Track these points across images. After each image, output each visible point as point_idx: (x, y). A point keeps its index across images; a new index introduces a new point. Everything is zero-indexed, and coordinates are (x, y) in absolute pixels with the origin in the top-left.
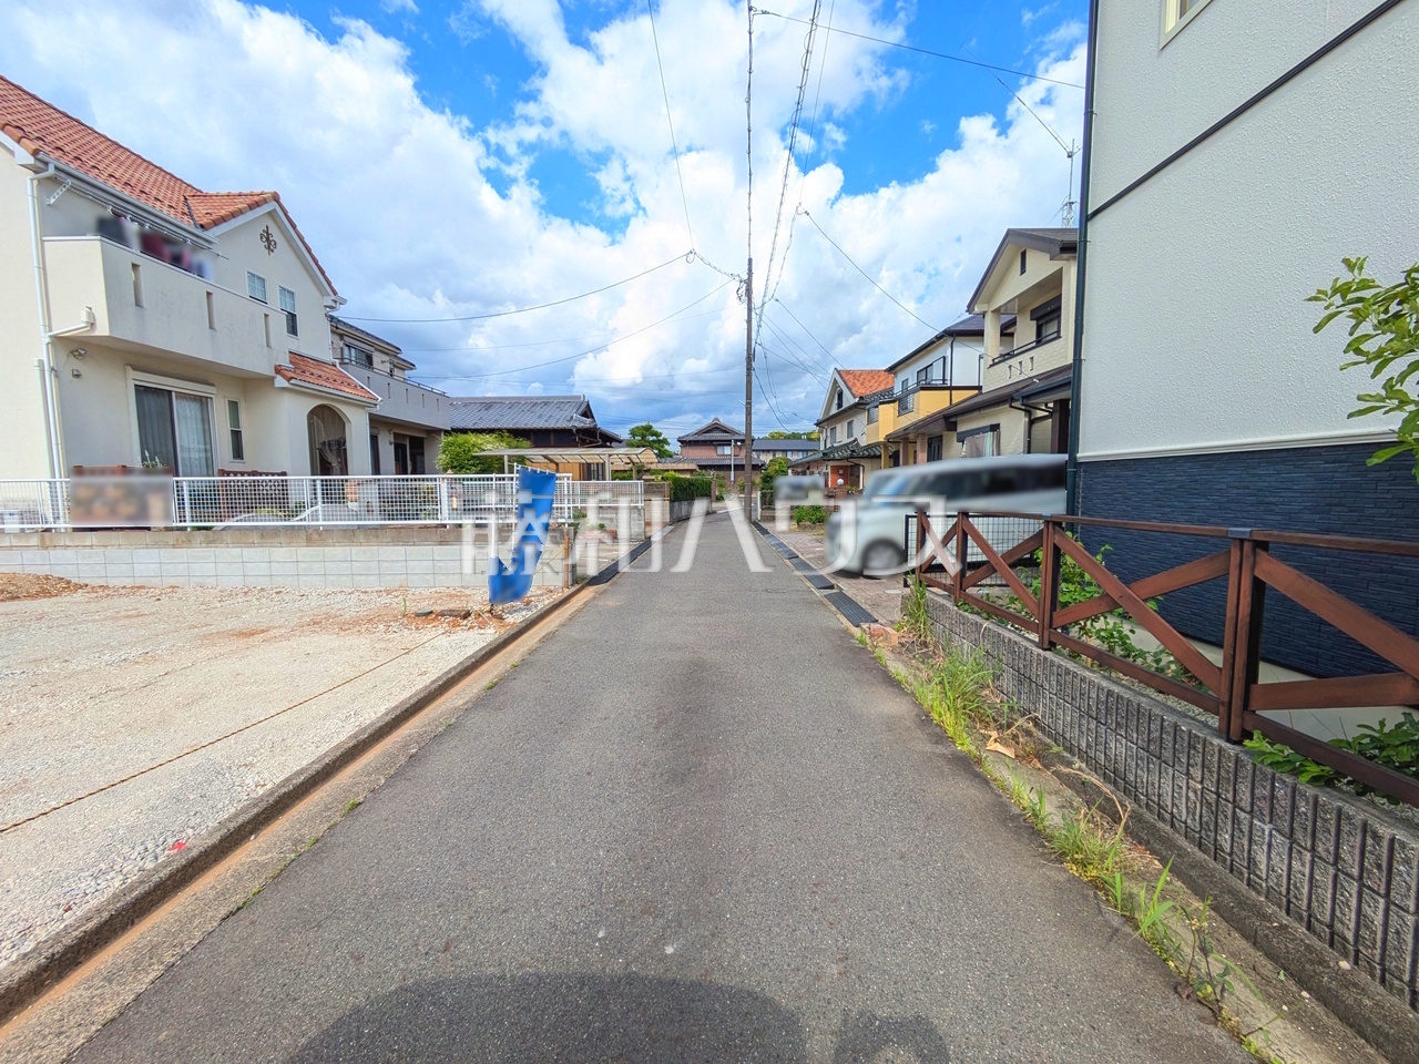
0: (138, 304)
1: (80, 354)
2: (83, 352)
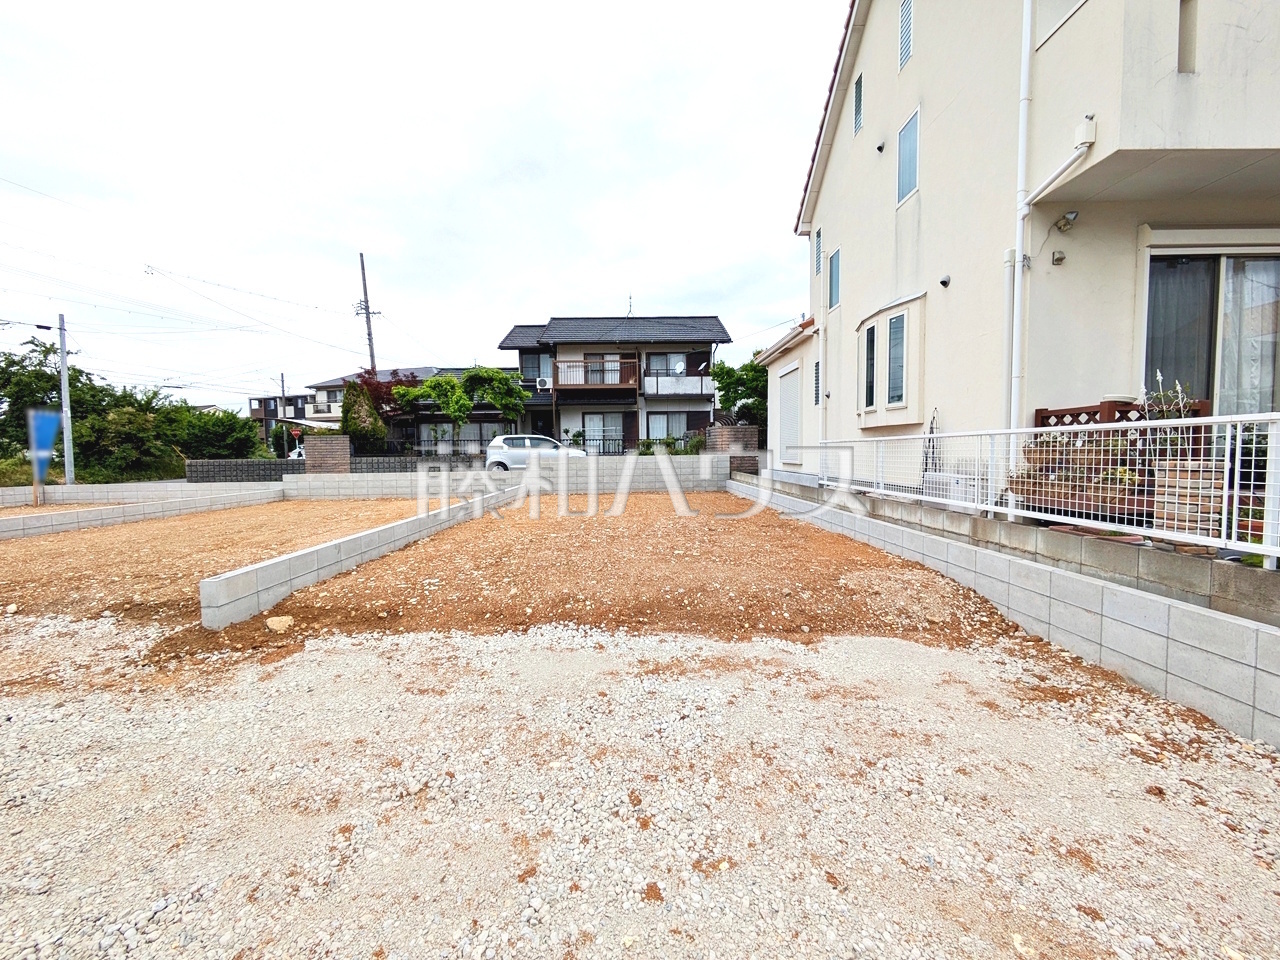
0: (1184, 66)
1: (1068, 222)
2: (1071, 217)
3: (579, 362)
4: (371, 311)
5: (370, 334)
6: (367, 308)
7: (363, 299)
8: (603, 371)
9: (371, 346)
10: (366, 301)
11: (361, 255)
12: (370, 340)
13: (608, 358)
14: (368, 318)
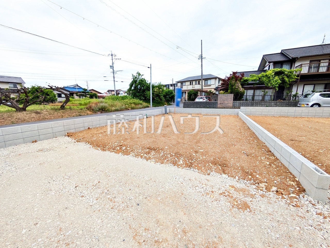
3: (307, 64)
4: (203, 57)
5: (202, 65)
6: (202, 57)
7: (201, 54)
8: (318, 67)
9: (202, 68)
10: (202, 55)
11: (202, 40)
12: (202, 66)
13: (322, 61)
14: (202, 60)
